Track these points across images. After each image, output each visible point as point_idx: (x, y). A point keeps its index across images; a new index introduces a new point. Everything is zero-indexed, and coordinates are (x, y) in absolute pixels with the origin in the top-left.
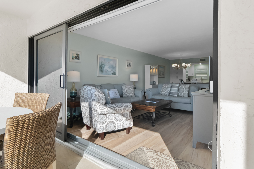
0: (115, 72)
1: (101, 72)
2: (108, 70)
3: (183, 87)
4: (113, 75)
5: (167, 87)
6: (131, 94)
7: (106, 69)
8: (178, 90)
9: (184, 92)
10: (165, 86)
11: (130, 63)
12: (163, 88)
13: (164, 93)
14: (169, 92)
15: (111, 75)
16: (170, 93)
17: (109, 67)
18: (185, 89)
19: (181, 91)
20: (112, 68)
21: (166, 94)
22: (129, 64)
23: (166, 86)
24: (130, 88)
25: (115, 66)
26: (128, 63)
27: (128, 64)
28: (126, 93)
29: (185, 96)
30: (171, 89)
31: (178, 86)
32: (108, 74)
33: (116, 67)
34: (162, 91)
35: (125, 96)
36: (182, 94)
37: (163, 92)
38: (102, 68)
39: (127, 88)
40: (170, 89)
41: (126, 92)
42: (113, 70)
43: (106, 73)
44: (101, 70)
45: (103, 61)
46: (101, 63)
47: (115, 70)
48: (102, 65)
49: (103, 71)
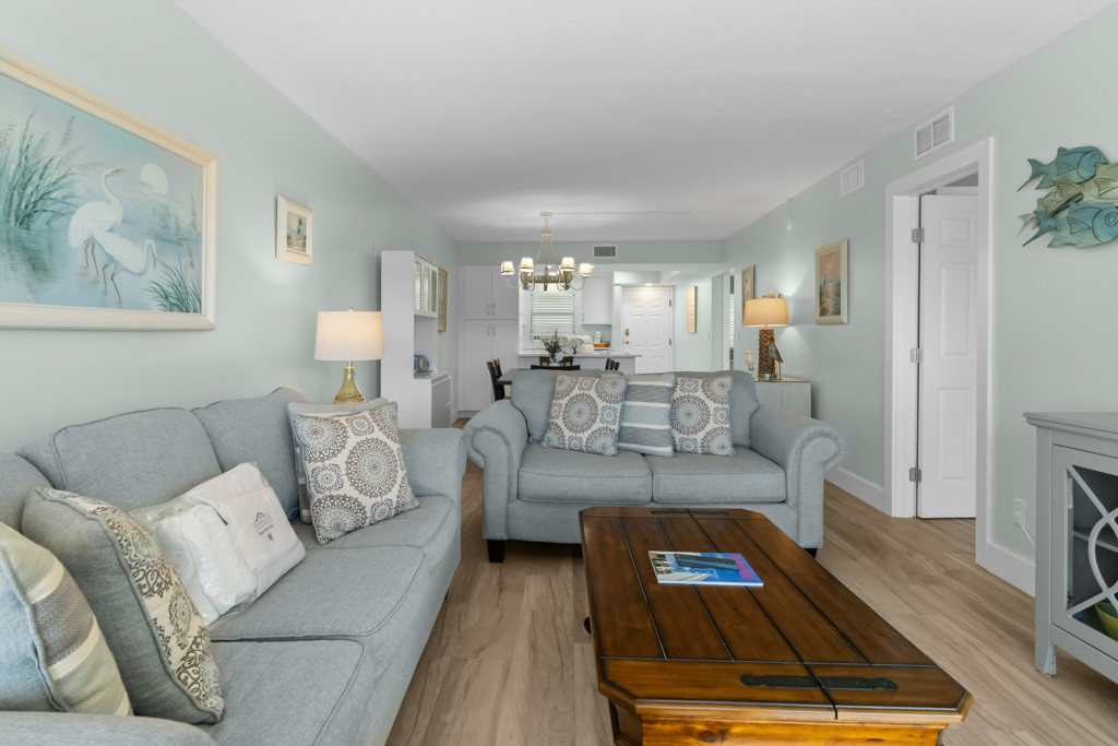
0: (189, 285)
1: (24, 268)
2: (111, 259)
3: (700, 394)
4: (171, 307)
5: (598, 401)
6: (393, 495)
7: (91, 244)
8: (672, 417)
9: (711, 426)
10: (576, 391)
11: (301, 223)
12: (564, 402)
13: (585, 436)
14: (615, 427)
15: (146, 307)
16: (621, 435)
17: (128, 226)
18: (716, 405)
19: (689, 415)
20: (159, 238)
21: (597, 446)
22: (295, 226)
23: (592, 393)
24: (378, 434)
25: (194, 225)
26: (289, 213)
27: (289, 228)
28: (348, 490)
29: (715, 447)
30: (623, 406)
31: (670, 385)
32: (120, 305)
33: (199, 235)
34: (560, 422)
35: (337, 527)
36: (700, 436)
37: (567, 433)
38: (39, 222)
39: (352, 441)
40: (618, 406)
41: (347, 483)
42: (173, 263)
43: (96, 282)
44: (25, 249)
45: (42, 141)
46: (24, 152)
47: (192, 264)
48: (35, 178)
49: (46, 257)
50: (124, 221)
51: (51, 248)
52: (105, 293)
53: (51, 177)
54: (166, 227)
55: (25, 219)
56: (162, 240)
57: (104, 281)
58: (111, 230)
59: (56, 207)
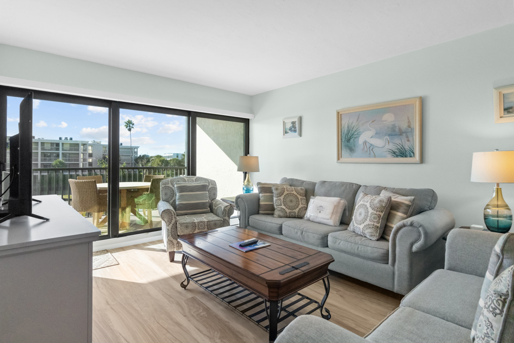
0: (407, 147)
1: (348, 151)
4: (397, 156)
17: (378, 134)
20: (389, 135)
25: (409, 126)
33: (412, 129)
38: (352, 140)
43: (367, 151)
44: (349, 147)
45: (352, 123)
46: (348, 127)
47: (408, 141)
48: (351, 132)
49: (353, 148)
50: (376, 134)
51: (354, 146)
52: (370, 154)
53: (355, 129)
54: (394, 131)
55: (348, 141)
56: (392, 135)
57: (370, 150)
58: (371, 137)
59: (355, 136)
